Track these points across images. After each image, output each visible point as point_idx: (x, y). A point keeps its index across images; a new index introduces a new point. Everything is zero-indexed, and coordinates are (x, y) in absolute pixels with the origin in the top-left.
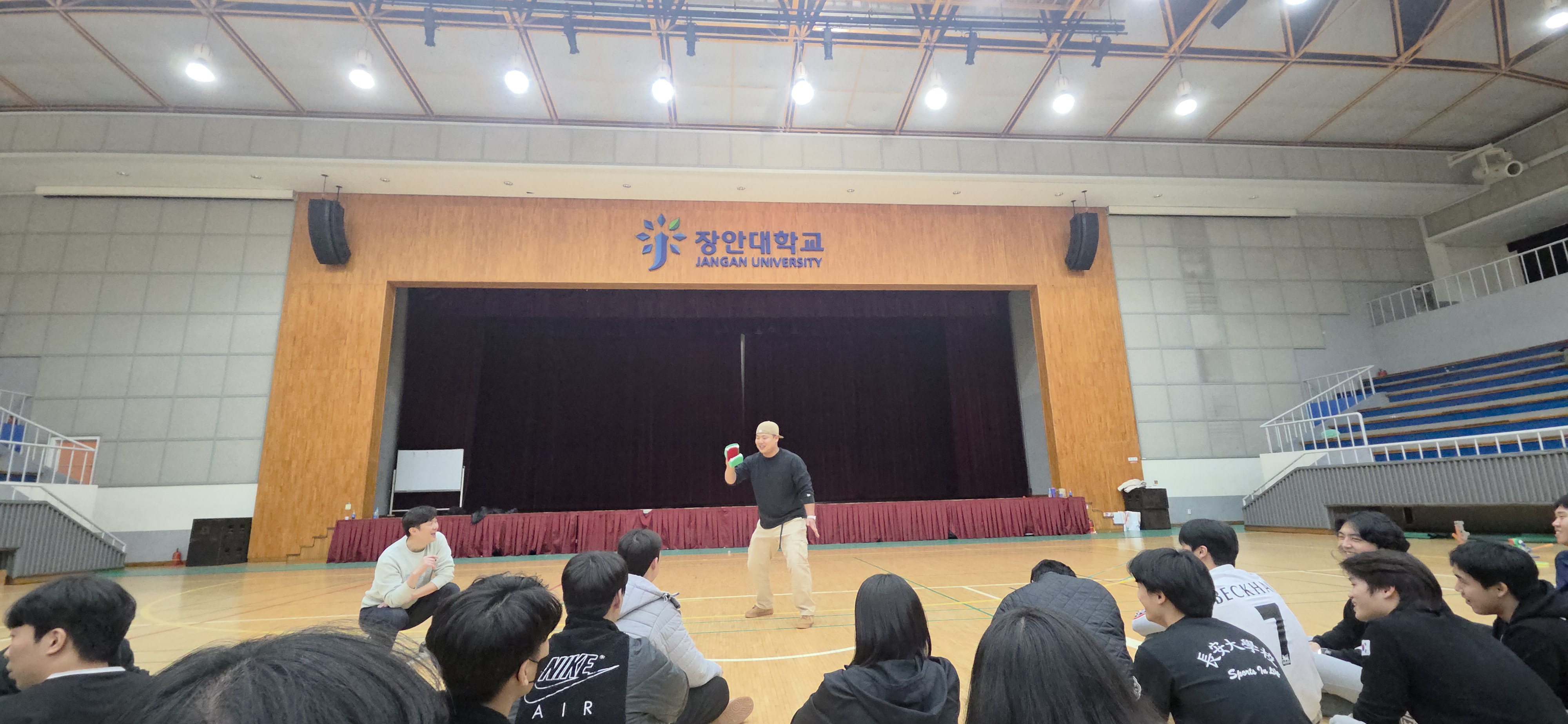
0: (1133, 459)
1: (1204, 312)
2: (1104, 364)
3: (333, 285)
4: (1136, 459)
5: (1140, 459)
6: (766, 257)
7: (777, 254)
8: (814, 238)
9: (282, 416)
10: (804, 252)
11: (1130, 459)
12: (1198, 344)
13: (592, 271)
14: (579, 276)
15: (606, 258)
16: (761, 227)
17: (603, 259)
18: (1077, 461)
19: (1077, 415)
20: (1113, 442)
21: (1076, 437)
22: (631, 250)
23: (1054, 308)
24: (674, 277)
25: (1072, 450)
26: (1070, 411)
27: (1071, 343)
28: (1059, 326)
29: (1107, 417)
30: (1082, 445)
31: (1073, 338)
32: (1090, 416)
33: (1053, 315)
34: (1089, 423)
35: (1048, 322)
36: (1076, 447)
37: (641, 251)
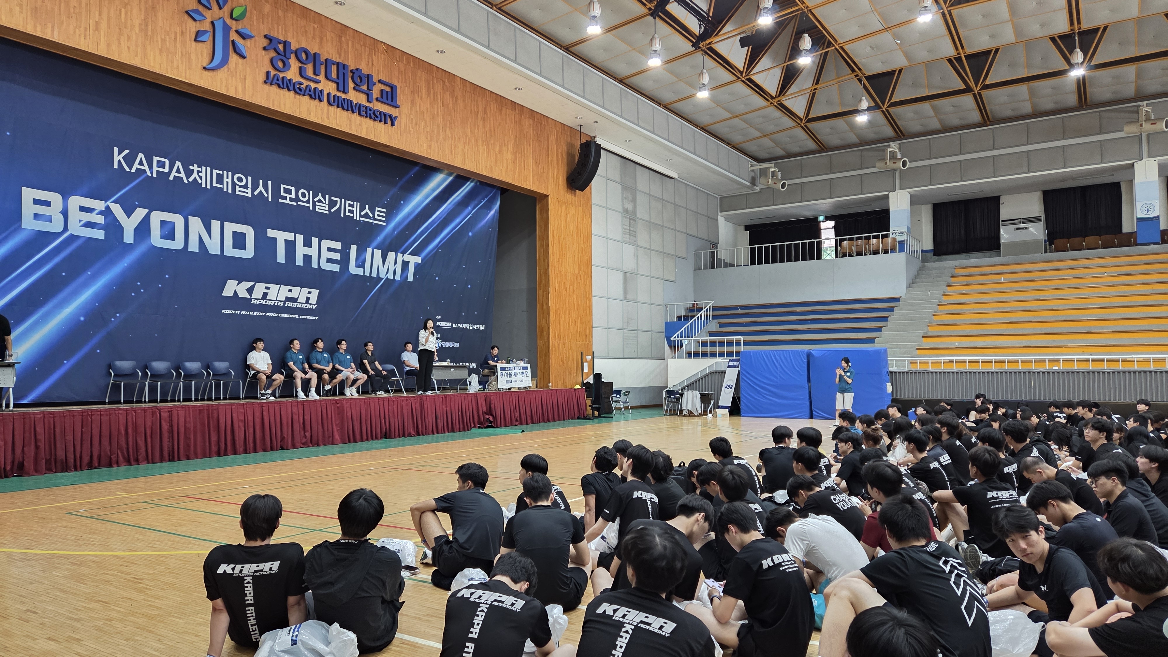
1: (630, 243)
2: (580, 276)
4: (590, 357)
6: (343, 96)
7: (355, 97)
8: (388, 89)
10: (379, 104)
11: (587, 357)
12: (625, 269)
13: (120, 43)
14: (98, 44)
15: (141, 30)
16: (338, 56)
17: (137, 29)
18: (560, 357)
19: (563, 318)
20: (580, 343)
21: (561, 337)
22: (178, 30)
23: (557, 220)
24: (236, 89)
25: (558, 348)
26: (559, 314)
27: (564, 254)
28: (559, 237)
29: (579, 321)
30: (564, 344)
31: (566, 250)
32: (570, 320)
33: (556, 226)
34: (569, 325)
35: (553, 231)
36: (560, 346)
37: (193, 37)
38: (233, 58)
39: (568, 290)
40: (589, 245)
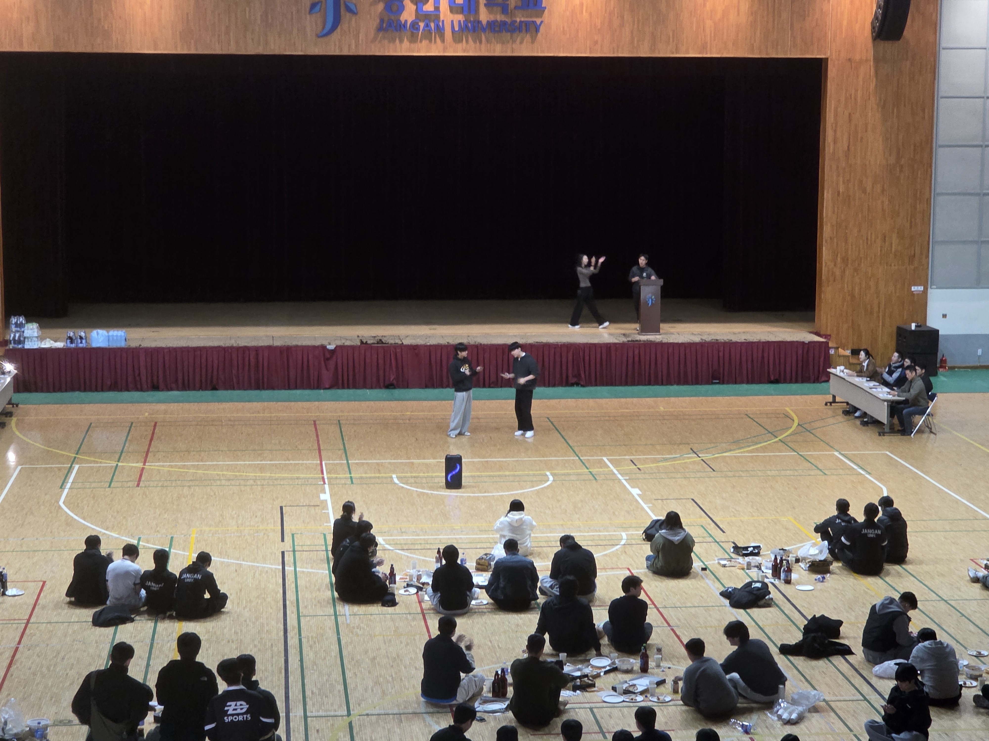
0: (917, 289)
2: (902, 167)
4: (921, 288)
5: (926, 289)
6: (470, 18)
10: (518, 13)
11: (914, 289)
13: (246, 38)
15: (262, 21)
17: (259, 21)
18: (846, 290)
19: (855, 231)
20: (896, 268)
21: (850, 262)
22: (294, 9)
23: (847, 90)
24: (349, 46)
25: (842, 277)
26: (846, 228)
27: (862, 138)
28: (850, 114)
29: (894, 236)
30: (856, 270)
31: (866, 131)
32: (871, 234)
33: (843, 99)
34: (869, 243)
35: (836, 109)
36: (847, 272)
37: (308, 9)
38: (345, 16)
39: (869, 189)
40: (926, 117)
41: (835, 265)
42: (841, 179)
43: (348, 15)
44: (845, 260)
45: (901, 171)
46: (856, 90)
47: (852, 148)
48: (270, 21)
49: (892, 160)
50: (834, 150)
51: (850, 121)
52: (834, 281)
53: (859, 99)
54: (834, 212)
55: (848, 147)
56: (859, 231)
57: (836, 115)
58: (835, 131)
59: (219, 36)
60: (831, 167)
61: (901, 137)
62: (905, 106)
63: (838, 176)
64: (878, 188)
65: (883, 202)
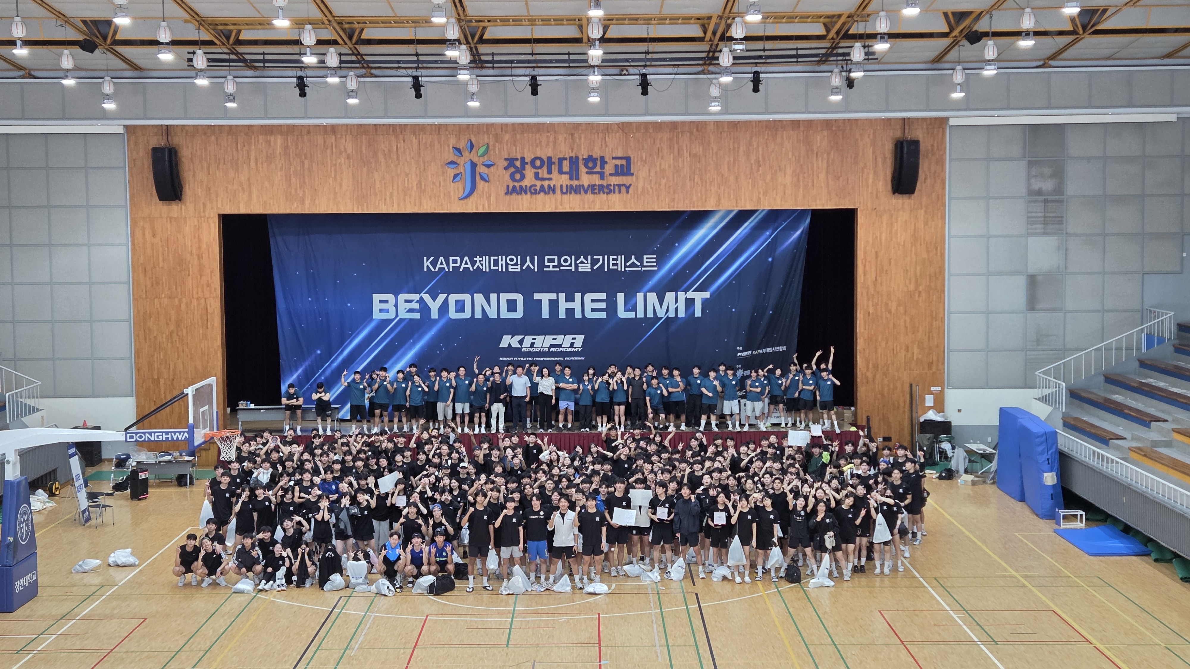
0: (936, 389)
1: (1045, 234)
3: (171, 218)
4: (939, 389)
5: (943, 390)
6: (575, 183)
7: (586, 180)
8: (624, 162)
9: (145, 339)
10: (613, 178)
11: (933, 388)
12: (1031, 270)
13: (405, 201)
14: (393, 206)
15: (417, 188)
16: (570, 151)
17: (415, 188)
18: (877, 390)
19: (883, 344)
20: (918, 372)
21: (880, 367)
22: (441, 179)
23: (873, 234)
24: (483, 206)
25: (874, 379)
26: (876, 341)
27: (887, 271)
28: (876, 252)
29: (915, 346)
30: (885, 374)
31: (890, 265)
32: (897, 346)
33: (871, 241)
34: (895, 352)
35: (865, 247)
36: (878, 376)
37: (452, 179)
38: (480, 184)
39: (893, 311)
40: (939, 253)
41: (868, 370)
42: (871, 303)
43: (482, 182)
44: (876, 366)
45: (919, 296)
46: (881, 234)
47: (879, 279)
48: (423, 188)
49: (912, 287)
50: (864, 280)
51: (877, 257)
52: (867, 383)
53: (883, 241)
54: (865, 329)
55: (876, 277)
56: (887, 343)
57: (865, 252)
58: (865, 266)
59: (385, 200)
60: (862, 293)
61: (918, 268)
62: (921, 245)
63: (868, 300)
64: (901, 309)
65: (905, 321)
